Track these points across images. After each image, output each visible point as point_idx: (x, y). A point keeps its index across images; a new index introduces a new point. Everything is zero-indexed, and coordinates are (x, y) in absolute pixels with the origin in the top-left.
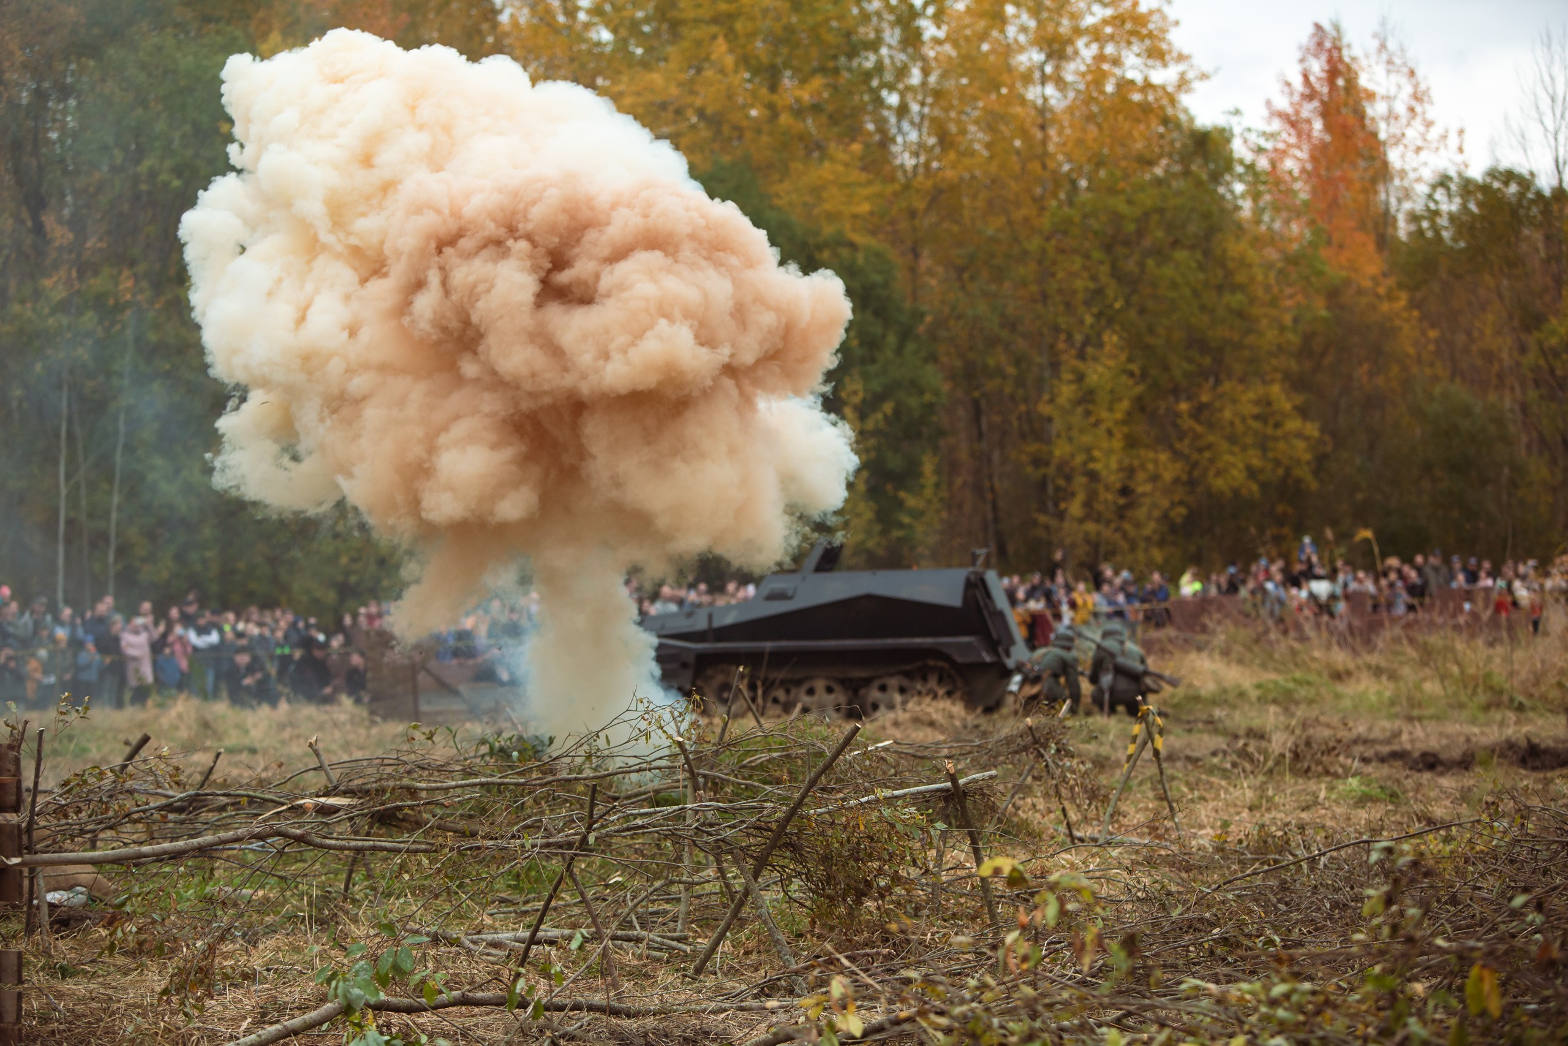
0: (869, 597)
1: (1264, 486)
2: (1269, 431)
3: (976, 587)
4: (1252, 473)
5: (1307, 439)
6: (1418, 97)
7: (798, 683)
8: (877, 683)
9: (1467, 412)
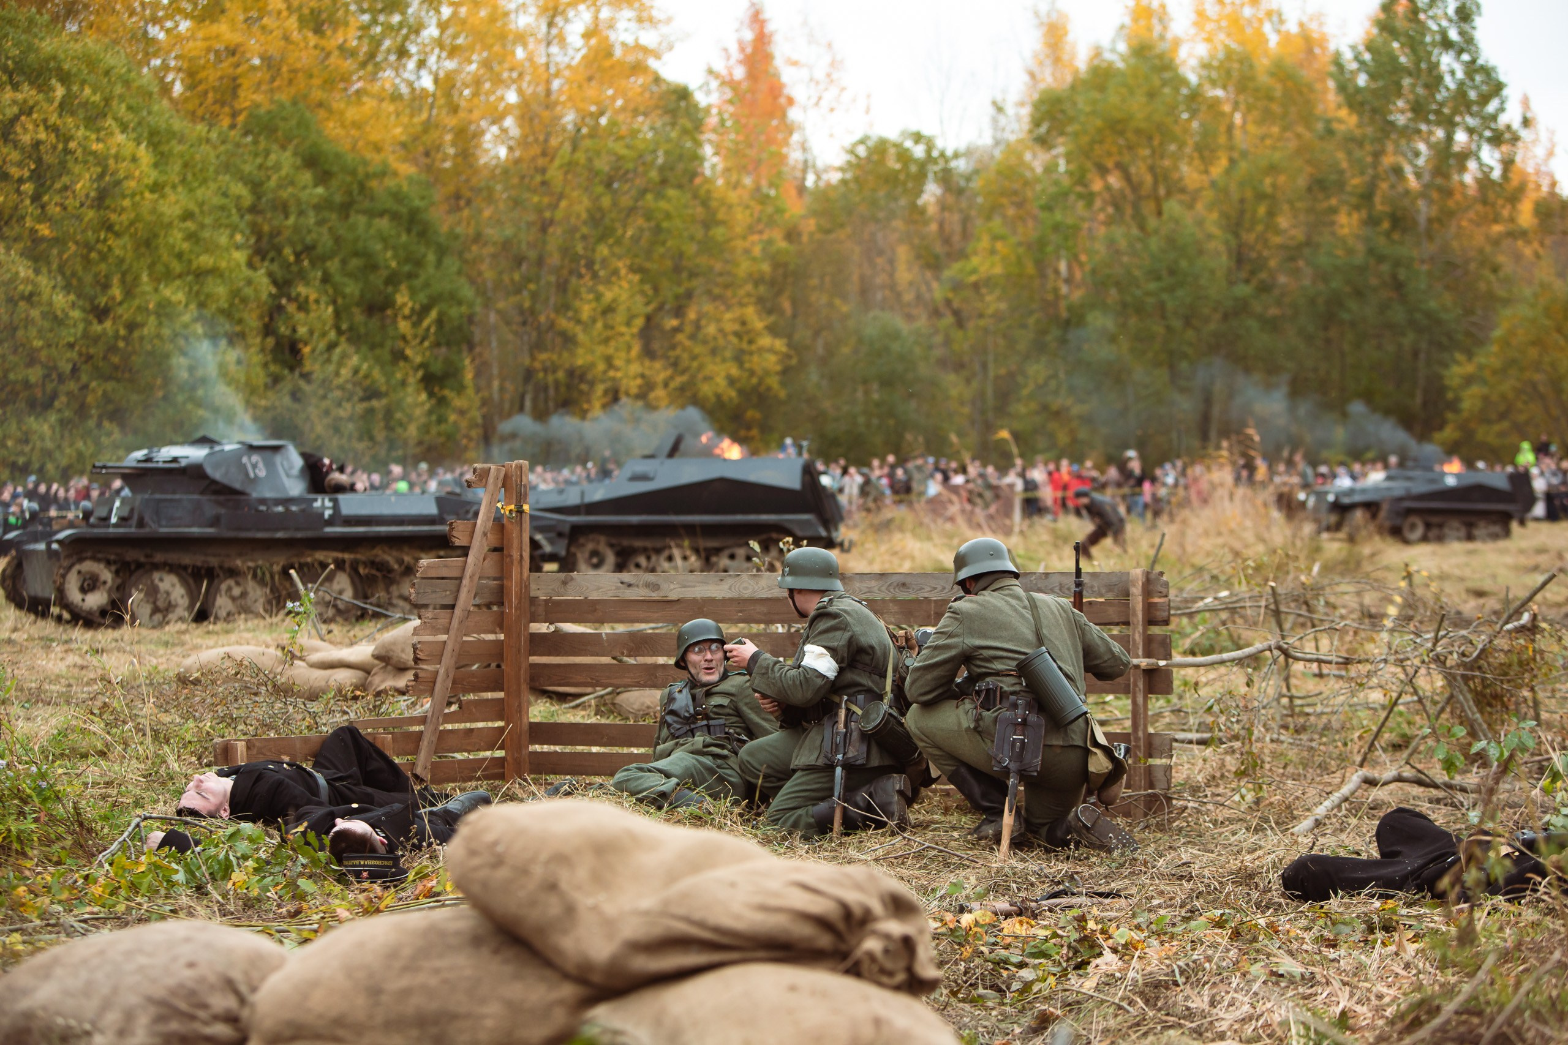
0: (722, 480)
1: (741, 392)
2: (745, 346)
3: (810, 474)
4: (732, 381)
5: (776, 353)
6: (833, 64)
7: (658, 551)
8: (727, 552)
9: (896, 336)
